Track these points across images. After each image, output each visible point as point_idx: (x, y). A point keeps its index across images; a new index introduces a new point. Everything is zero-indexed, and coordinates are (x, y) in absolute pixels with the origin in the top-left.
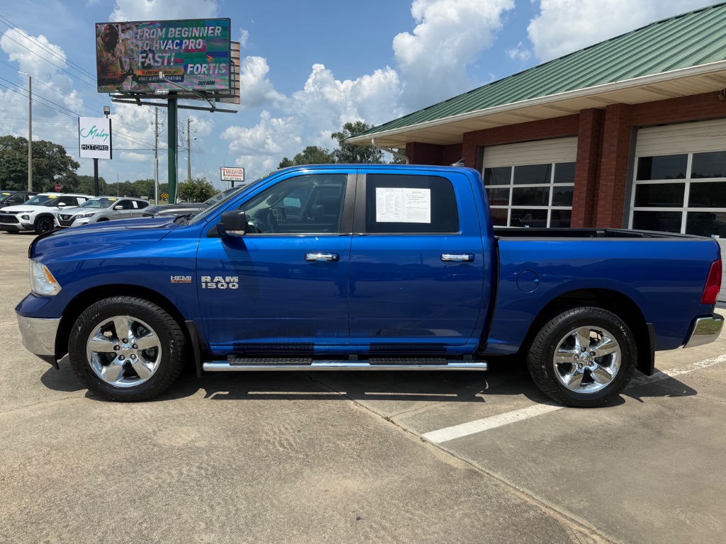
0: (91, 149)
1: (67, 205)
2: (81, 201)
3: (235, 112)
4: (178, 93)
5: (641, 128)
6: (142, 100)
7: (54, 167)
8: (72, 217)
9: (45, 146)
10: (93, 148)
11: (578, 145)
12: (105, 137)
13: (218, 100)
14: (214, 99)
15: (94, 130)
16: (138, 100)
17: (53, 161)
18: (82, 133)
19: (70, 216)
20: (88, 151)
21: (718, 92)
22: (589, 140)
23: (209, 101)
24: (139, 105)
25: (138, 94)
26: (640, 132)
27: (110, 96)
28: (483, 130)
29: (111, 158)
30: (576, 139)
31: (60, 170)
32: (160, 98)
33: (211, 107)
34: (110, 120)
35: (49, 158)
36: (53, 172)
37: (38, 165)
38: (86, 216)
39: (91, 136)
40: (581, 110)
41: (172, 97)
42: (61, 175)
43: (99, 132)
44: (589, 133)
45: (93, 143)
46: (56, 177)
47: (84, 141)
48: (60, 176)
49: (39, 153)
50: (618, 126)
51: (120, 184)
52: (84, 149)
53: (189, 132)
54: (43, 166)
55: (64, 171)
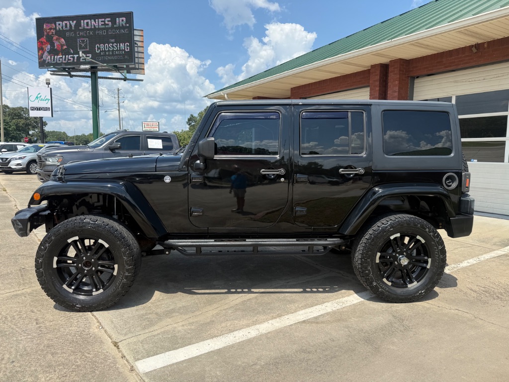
0: (37, 110)
1: (8, 151)
2: (19, 147)
3: (142, 80)
4: (98, 67)
5: (418, 77)
6: (73, 73)
7: (30, 125)
8: (9, 159)
9: (23, 111)
10: (39, 109)
11: (370, 93)
12: (47, 101)
13: (129, 72)
14: (125, 71)
15: (39, 96)
16: (69, 73)
17: (28, 121)
18: (31, 98)
19: (7, 159)
20: (35, 112)
21: (472, 46)
22: (378, 89)
23: (121, 73)
24: (71, 77)
25: (69, 69)
26: (416, 81)
27: (48, 71)
28: (305, 85)
29: (52, 116)
30: (368, 89)
31: (34, 127)
32: (85, 71)
33: (123, 77)
34: (51, 89)
35: (25, 119)
36: (29, 129)
37: (17, 125)
38: (20, 158)
39: (37, 101)
40: (372, 66)
41: (94, 70)
42: (34, 130)
43: (43, 97)
44: (377, 83)
45: (39, 106)
46: (31, 132)
47: (32, 105)
48: (33, 132)
49: (18, 116)
50: (398, 76)
51: (77, 136)
52: (32, 110)
53: (119, 97)
54: (21, 125)
55: (37, 128)
